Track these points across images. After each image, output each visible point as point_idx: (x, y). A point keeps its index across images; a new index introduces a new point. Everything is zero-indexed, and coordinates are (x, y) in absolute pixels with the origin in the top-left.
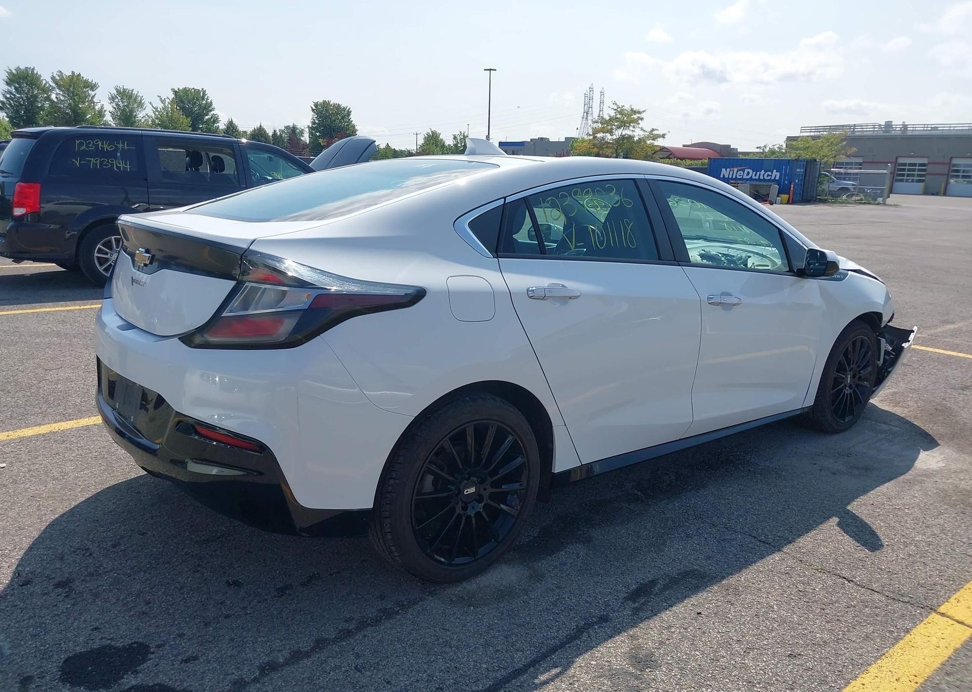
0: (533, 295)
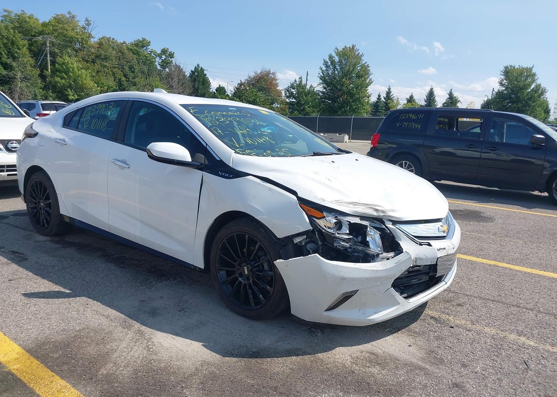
0: (56, 141)
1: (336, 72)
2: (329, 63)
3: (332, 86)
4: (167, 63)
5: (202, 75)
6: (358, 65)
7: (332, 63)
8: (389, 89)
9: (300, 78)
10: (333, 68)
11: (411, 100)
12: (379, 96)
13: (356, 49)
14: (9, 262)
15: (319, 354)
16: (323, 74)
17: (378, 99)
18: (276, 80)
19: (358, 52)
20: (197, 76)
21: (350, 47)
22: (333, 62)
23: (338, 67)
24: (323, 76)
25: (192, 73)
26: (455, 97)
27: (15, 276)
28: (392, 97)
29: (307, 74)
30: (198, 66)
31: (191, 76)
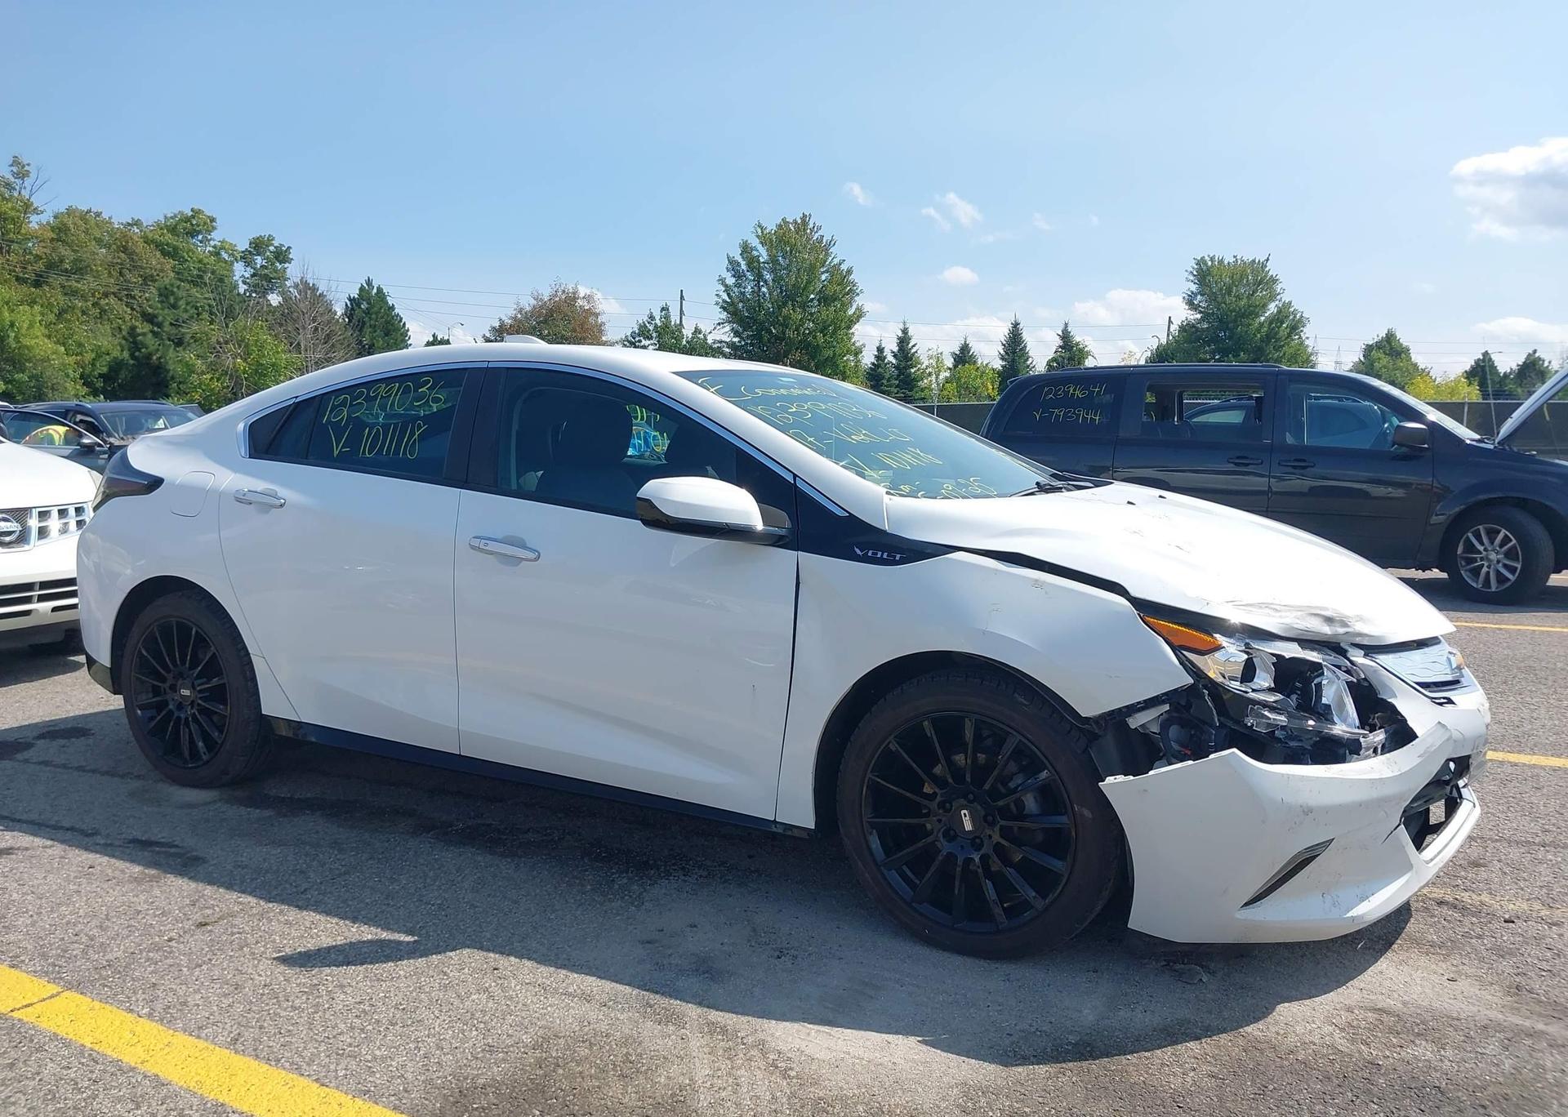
0: (242, 499)
1: (764, 289)
2: (744, 267)
3: (754, 327)
4: (269, 279)
5: (381, 309)
6: (822, 270)
7: (749, 264)
8: (905, 331)
9: (663, 309)
10: (754, 280)
11: (964, 356)
12: (880, 350)
13: (814, 227)
14: (153, 872)
15: (1249, 1029)
16: (728, 295)
17: (878, 357)
18: (597, 315)
19: (820, 233)
20: (367, 312)
21: (795, 222)
22: (752, 262)
23: (768, 277)
24: (728, 300)
25: (351, 304)
26: (1077, 344)
27: (209, 912)
28: (913, 351)
29: (682, 298)
30: (368, 285)
31: (350, 312)
